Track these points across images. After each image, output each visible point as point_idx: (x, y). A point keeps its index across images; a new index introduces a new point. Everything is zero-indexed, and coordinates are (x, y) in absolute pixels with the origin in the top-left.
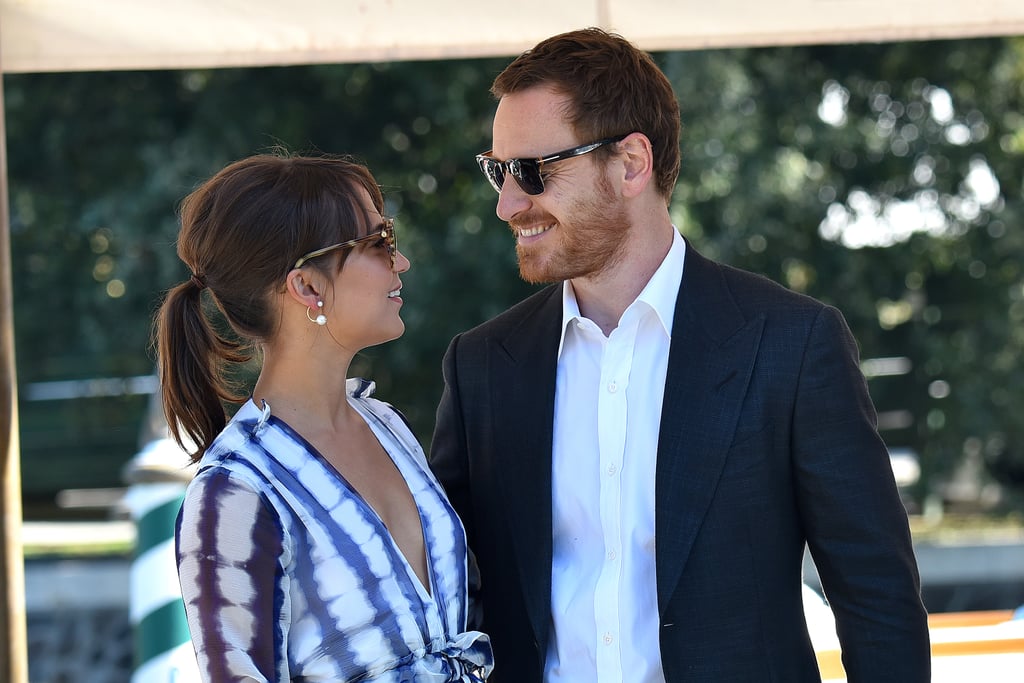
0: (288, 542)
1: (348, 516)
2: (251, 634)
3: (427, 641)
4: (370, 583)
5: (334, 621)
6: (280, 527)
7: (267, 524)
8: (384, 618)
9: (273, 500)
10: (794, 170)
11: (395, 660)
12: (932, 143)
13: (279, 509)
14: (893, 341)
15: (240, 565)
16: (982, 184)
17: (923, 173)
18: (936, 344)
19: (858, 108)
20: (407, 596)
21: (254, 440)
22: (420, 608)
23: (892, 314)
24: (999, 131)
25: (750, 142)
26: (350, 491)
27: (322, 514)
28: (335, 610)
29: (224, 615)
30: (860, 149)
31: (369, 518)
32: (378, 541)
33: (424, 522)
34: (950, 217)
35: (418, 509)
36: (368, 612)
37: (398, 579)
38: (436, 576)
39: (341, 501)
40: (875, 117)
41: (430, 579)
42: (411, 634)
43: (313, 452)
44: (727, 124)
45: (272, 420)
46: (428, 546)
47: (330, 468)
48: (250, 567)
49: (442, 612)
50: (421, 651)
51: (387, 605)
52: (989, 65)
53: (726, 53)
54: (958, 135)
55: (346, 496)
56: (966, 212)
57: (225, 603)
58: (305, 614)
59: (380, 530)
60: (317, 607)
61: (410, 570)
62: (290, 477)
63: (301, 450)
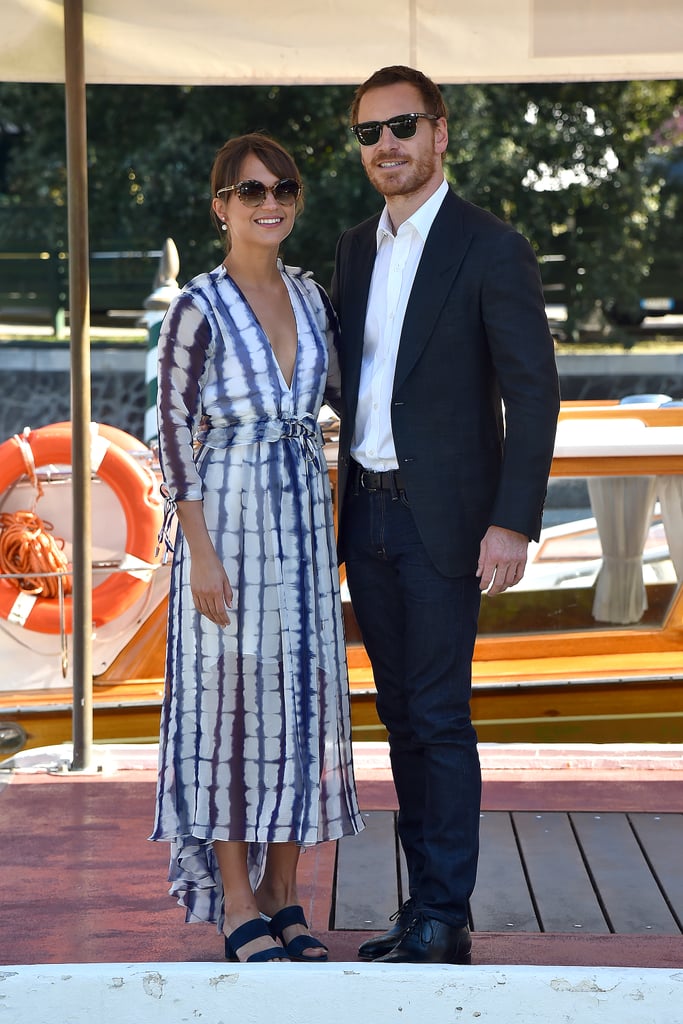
0: (213, 345)
1: (250, 336)
2: (185, 385)
3: (279, 412)
4: (250, 375)
5: (225, 391)
6: (211, 336)
7: (203, 332)
8: (254, 395)
9: (211, 321)
10: (509, 148)
11: (257, 418)
12: (585, 135)
13: (213, 326)
14: (558, 244)
15: (186, 348)
16: (611, 159)
17: (578, 154)
18: (581, 246)
19: (545, 116)
20: (273, 386)
21: (214, 285)
22: (279, 395)
23: (557, 230)
24: (621, 131)
25: (485, 133)
26: (256, 322)
27: (235, 331)
28: (227, 385)
29: (174, 371)
30: (546, 138)
31: (262, 339)
32: (263, 353)
33: (299, 349)
34: (591, 175)
35: (298, 342)
36: (246, 390)
37: (270, 375)
38: (297, 379)
39: (249, 327)
40: (555, 121)
41: (294, 380)
42: (269, 405)
43: (243, 298)
44: (475, 122)
45: (227, 277)
46: (297, 362)
47: (249, 308)
48: (191, 350)
49: (295, 399)
50: (274, 417)
51: (257, 388)
52: (618, 94)
53: (477, 86)
54: (599, 132)
55: (253, 325)
56: (603, 174)
57: (176, 365)
58: (214, 384)
59: (266, 347)
60: (220, 381)
61: (280, 373)
62: (224, 308)
63: (237, 295)
